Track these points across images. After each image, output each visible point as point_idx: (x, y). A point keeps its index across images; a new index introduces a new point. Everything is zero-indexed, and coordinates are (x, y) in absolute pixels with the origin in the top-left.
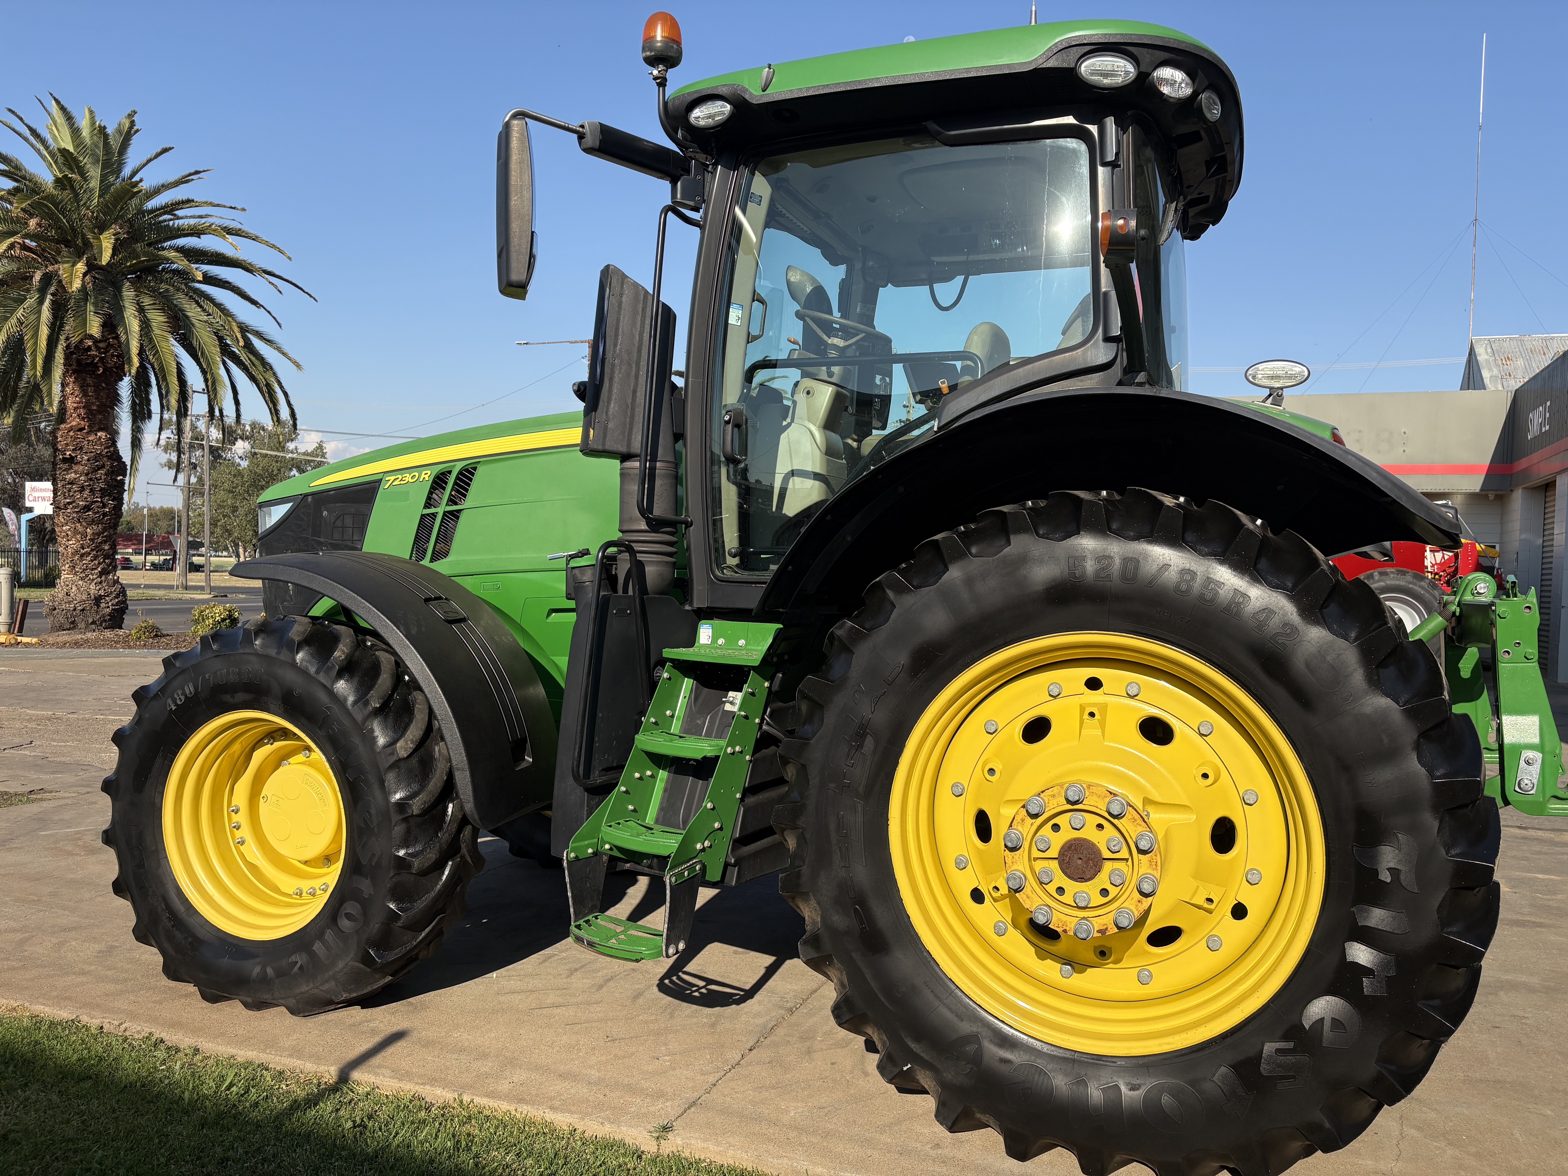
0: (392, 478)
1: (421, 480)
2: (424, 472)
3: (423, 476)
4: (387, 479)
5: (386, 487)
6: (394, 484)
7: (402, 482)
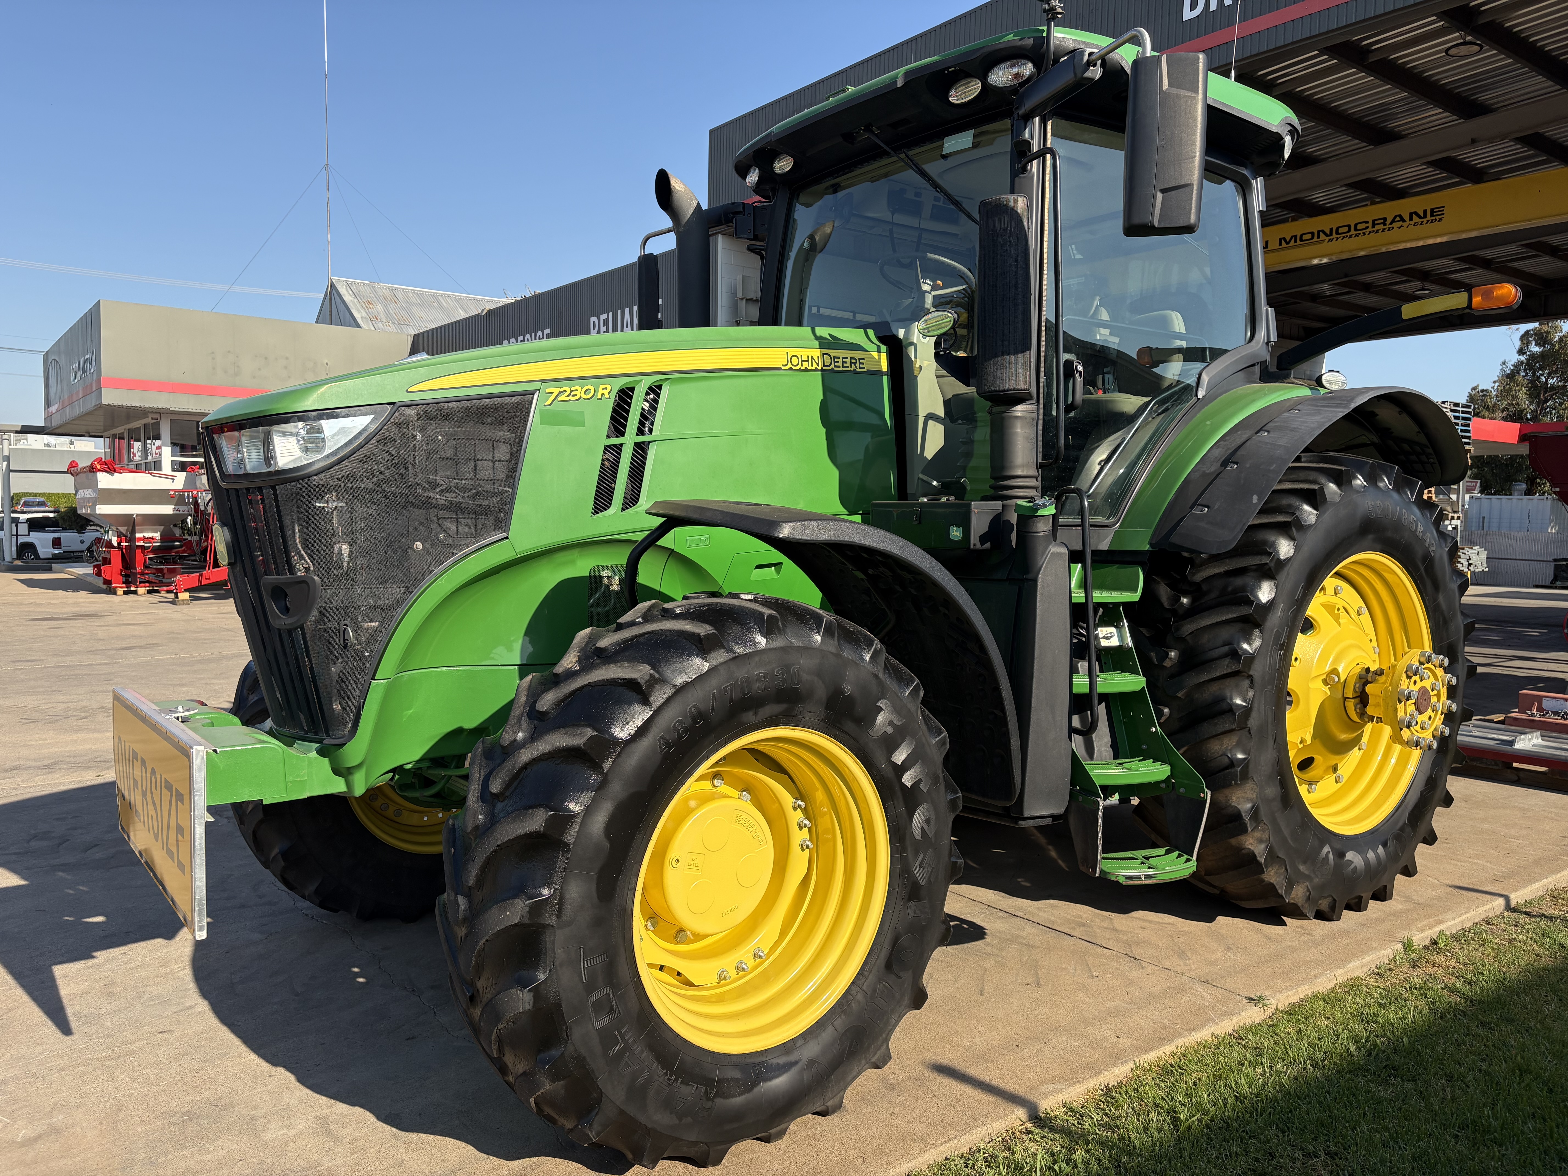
0: (556, 391)
1: (599, 397)
2: (601, 387)
3: (601, 392)
4: (548, 391)
5: (548, 403)
6: (560, 399)
7: (571, 398)
